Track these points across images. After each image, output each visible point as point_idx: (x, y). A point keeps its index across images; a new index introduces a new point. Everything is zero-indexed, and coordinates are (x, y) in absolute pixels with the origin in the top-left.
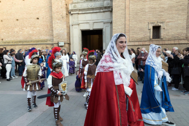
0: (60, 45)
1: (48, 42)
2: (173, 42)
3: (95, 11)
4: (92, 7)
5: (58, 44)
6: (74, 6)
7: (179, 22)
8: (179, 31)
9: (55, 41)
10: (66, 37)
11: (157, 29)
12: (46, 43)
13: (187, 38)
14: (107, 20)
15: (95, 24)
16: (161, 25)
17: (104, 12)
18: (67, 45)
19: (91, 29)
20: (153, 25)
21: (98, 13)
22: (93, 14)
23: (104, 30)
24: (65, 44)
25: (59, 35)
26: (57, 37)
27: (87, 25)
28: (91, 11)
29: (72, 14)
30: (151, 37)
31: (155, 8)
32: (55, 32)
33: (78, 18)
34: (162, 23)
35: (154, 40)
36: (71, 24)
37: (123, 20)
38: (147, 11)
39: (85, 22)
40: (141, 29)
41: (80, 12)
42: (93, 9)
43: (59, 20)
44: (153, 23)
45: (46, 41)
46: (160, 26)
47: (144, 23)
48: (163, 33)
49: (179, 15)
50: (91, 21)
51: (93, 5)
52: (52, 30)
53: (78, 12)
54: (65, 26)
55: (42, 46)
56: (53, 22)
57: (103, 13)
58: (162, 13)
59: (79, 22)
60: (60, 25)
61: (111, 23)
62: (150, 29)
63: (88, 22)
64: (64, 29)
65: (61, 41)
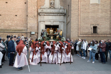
0: (32, 34)
1: (23, 31)
2: (103, 36)
3: (55, 15)
4: (53, 12)
5: (31, 33)
6: (42, 11)
7: (106, 25)
8: (107, 30)
9: (29, 31)
10: (36, 29)
11: (95, 28)
12: (21, 32)
13: (110, 34)
14: (61, 20)
15: (54, 22)
16: (97, 26)
17: (60, 16)
18: (36, 34)
19: (52, 25)
20: (93, 26)
21: (56, 16)
22: (53, 16)
23: (59, 26)
24: (35, 33)
25: (31, 27)
26: (30, 29)
27: (50, 22)
28: (53, 15)
29: (40, 15)
30: (92, 33)
31: (94, 17)
32: (29, 25)
33: (44, 17)
34: (98, 25)
35: (94, 34)
36: (39, 20)
38: (90, 18)
40: (87, 28)
41: (45, 15)
42: (53, 13)
43: (32, 18)
44: (93, 25)
45: (22, 30)
46: (97, 27)
48: (98, 31)
49: (106, 21)
50: (52, 20)
51: (54, 11)
52: (27, 24)
53: (44, 14)
54: (36, 22)
55: (18, 34)
56: (28, 19)
57: (59, 16)
58: (98, 20)
59: (44, 20)
60: (32, 21)
61: (64, 22)
62: (91, 28)
63: (50, 20)
64: (35, 24)
65: (33, 31)
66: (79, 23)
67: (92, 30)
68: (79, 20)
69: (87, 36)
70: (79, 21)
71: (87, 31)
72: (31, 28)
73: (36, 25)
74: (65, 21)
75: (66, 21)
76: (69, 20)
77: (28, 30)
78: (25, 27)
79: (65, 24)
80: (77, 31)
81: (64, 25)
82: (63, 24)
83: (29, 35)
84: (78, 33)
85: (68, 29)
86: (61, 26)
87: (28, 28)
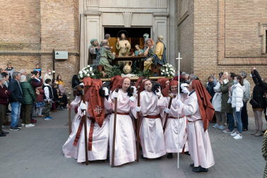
0: (57, 57)
1: (25, 50)
5: (53, 54)
9: (46, 48)
10: (72, 40)
12: (19, 51)
14: (160, 10)
15: (135, 15)
18: (74, 58)
19: (127, 26)
20: (266, 28)
24: (69, 54)
25: (54, 36)
26: (52, 40)
27: (120, 17)
30: (264, 51)
32: (45, 29)
36: (81, 11)
37: (214, 15)
39: (114, 10)
43: (56, 1)
44: (266, 25)
45: (21, 46)
52: (39, 24)
54: (71, 17)
56: (42, 6)
59: (101, 10)
60: (58, 12)
61: (168, 16)
62: (261, 36)
63: (121, 10)
64: (68, 22)
65: (61, 48)
66: (221, 20)
67: (262, 43)
68: (221, 8)
69: (248, 63)
70: (221, 14)
71: (245, 47)
73: (72, 27)
74: (173, 13)
75: (176, 11)
76: (185, 9)
77: (44, 45)
78: (31, 34)
79: (173, 23)
80: (215, 45)
81: (169, 26)
82: (165, 24)
83: (47, 61)
84: (218, 51)
85: (183, 39)
86: (157, 29)
87: (43, 37)
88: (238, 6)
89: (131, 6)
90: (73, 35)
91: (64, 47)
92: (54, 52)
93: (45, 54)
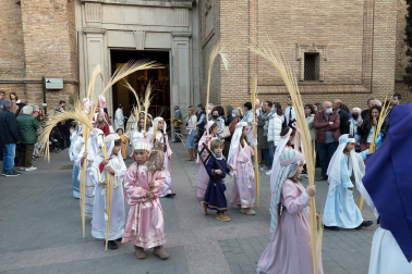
0: (48, 86)
1: (4, 77)
2: (341, 89)
5: (43, 82)
7: (351, 47)
8: (352, 67)
9: (32, 73)
10: (68, 64)
11: (311, 59)
13: (363, 82)
14: (180, 29)
15: (149, 35)
16: (320, 51)
17: (172, 8)
18: (71, 88)
20: (304, 51)
21: (158, 10)
22: (144, 10)
23: (172, 54)
24: (65, 83)
25: (42, 58)
26: (40, 65)
27: (130, 35)
29: (84, 3)
30: (303, 78)
31: (307, 15)
32: (31, 49)
33: (100, 14)
34: (322, 47)
35: (307, 82)
36: (79, 27)
37: (245, 34)
38: (293, 18)
39: (122, 27)
43: (43, 13)
44: (304, 46)
46: (318, 54)
47: (288, 44)
48: (324, 69)
49: (351, 34)
50: (139, 28)
52: (21, 43)
54: (65, 34)
56: (25, 18)
57: (169, 11)
59: (105, 26)
60: (47, 28)
61: (190, 37)
62: (299, 60)
63: (131, 28)
64: (62, 40)
65: (53, 75)
67: (300, 68)
68: (253, 25)
69: (284, 91)
70: (253, 32)
72: (41, 60)
73: (67, 49)
74: (196, 34)
75: (200, 31)
76: (210, 27)
77: (29, 71)
78: (11, 56)
79: (197, 46)
80: (245, 70)
81: (192, 49)
82: (187, 46)
83: (35, 91)
84: (249, 78)
86: (177, 52)
87: (28, 59)
88: (272, 23)
89: (144, 22)
90: (69, 58)
91: (58, 73)
92: (44, 79)
93: (32, 82)
